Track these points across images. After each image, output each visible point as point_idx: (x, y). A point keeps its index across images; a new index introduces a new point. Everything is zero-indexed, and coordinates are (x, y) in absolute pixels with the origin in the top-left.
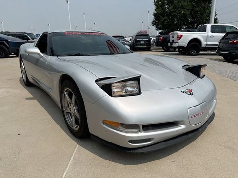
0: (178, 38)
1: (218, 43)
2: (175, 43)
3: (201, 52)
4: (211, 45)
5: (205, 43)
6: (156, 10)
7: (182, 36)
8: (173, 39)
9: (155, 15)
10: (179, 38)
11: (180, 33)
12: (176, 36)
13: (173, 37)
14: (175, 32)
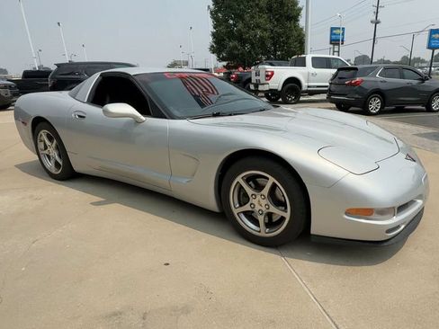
0: (267, 76)
1: (328, 84)
2: (263, 84)
3: (302, 99)
4: (314, 87)
5: (306, 84)
6: (215, 28)
7: (273, 73)
8: (258, 78)
9: (214, 35)
10: (269, 76)
11: (269, 68)
12: (262, 74)
13: (258, 74)
14: (260, 67)
